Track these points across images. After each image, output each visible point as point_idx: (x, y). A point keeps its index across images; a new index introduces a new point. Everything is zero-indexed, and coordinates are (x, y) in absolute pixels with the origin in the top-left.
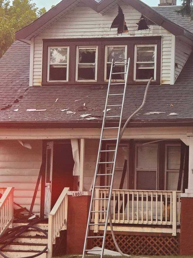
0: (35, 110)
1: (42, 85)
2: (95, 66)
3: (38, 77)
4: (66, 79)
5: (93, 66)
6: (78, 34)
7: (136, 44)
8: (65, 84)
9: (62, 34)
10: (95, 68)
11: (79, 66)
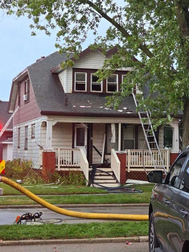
0: (84, 107)
1: (72, 93)
2: (101, 84)
3: (70, 88)
4: (85, 90)
5: (100, 84)
6: (92, 66)
7: (123, 74)
8: (85, 93)
9: (83, 66)
10: (101, 85)
11: (92, 83)
